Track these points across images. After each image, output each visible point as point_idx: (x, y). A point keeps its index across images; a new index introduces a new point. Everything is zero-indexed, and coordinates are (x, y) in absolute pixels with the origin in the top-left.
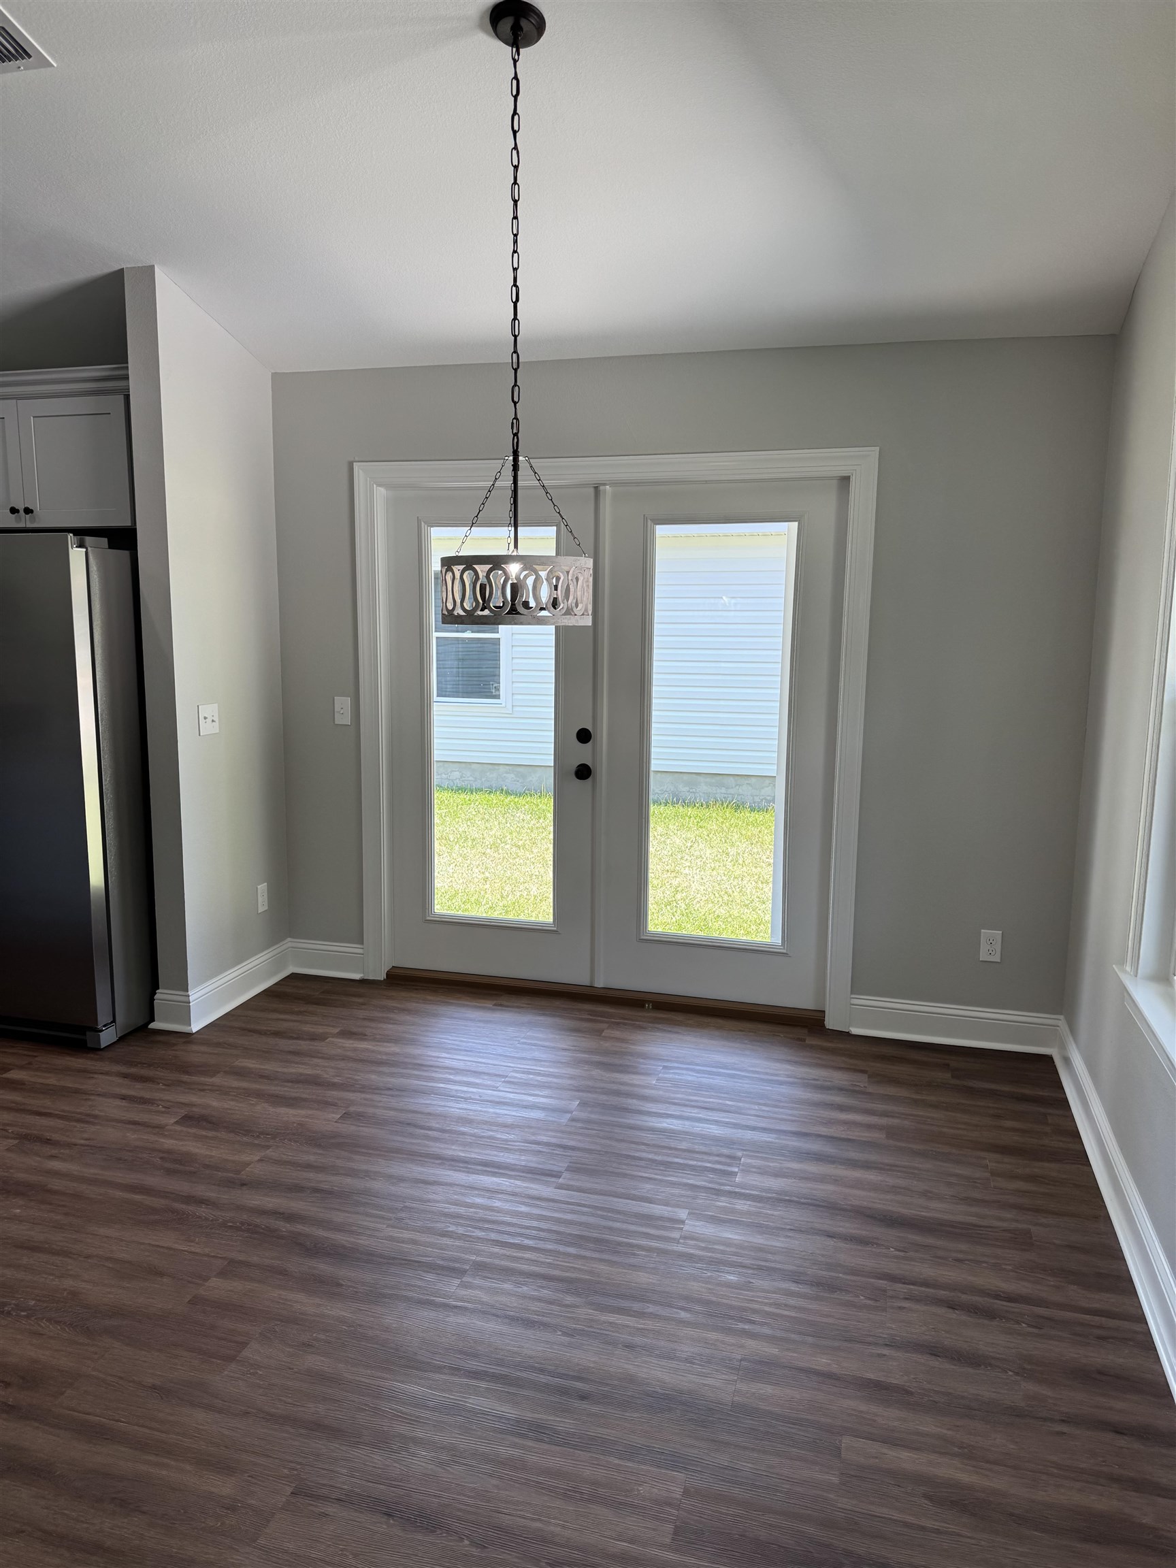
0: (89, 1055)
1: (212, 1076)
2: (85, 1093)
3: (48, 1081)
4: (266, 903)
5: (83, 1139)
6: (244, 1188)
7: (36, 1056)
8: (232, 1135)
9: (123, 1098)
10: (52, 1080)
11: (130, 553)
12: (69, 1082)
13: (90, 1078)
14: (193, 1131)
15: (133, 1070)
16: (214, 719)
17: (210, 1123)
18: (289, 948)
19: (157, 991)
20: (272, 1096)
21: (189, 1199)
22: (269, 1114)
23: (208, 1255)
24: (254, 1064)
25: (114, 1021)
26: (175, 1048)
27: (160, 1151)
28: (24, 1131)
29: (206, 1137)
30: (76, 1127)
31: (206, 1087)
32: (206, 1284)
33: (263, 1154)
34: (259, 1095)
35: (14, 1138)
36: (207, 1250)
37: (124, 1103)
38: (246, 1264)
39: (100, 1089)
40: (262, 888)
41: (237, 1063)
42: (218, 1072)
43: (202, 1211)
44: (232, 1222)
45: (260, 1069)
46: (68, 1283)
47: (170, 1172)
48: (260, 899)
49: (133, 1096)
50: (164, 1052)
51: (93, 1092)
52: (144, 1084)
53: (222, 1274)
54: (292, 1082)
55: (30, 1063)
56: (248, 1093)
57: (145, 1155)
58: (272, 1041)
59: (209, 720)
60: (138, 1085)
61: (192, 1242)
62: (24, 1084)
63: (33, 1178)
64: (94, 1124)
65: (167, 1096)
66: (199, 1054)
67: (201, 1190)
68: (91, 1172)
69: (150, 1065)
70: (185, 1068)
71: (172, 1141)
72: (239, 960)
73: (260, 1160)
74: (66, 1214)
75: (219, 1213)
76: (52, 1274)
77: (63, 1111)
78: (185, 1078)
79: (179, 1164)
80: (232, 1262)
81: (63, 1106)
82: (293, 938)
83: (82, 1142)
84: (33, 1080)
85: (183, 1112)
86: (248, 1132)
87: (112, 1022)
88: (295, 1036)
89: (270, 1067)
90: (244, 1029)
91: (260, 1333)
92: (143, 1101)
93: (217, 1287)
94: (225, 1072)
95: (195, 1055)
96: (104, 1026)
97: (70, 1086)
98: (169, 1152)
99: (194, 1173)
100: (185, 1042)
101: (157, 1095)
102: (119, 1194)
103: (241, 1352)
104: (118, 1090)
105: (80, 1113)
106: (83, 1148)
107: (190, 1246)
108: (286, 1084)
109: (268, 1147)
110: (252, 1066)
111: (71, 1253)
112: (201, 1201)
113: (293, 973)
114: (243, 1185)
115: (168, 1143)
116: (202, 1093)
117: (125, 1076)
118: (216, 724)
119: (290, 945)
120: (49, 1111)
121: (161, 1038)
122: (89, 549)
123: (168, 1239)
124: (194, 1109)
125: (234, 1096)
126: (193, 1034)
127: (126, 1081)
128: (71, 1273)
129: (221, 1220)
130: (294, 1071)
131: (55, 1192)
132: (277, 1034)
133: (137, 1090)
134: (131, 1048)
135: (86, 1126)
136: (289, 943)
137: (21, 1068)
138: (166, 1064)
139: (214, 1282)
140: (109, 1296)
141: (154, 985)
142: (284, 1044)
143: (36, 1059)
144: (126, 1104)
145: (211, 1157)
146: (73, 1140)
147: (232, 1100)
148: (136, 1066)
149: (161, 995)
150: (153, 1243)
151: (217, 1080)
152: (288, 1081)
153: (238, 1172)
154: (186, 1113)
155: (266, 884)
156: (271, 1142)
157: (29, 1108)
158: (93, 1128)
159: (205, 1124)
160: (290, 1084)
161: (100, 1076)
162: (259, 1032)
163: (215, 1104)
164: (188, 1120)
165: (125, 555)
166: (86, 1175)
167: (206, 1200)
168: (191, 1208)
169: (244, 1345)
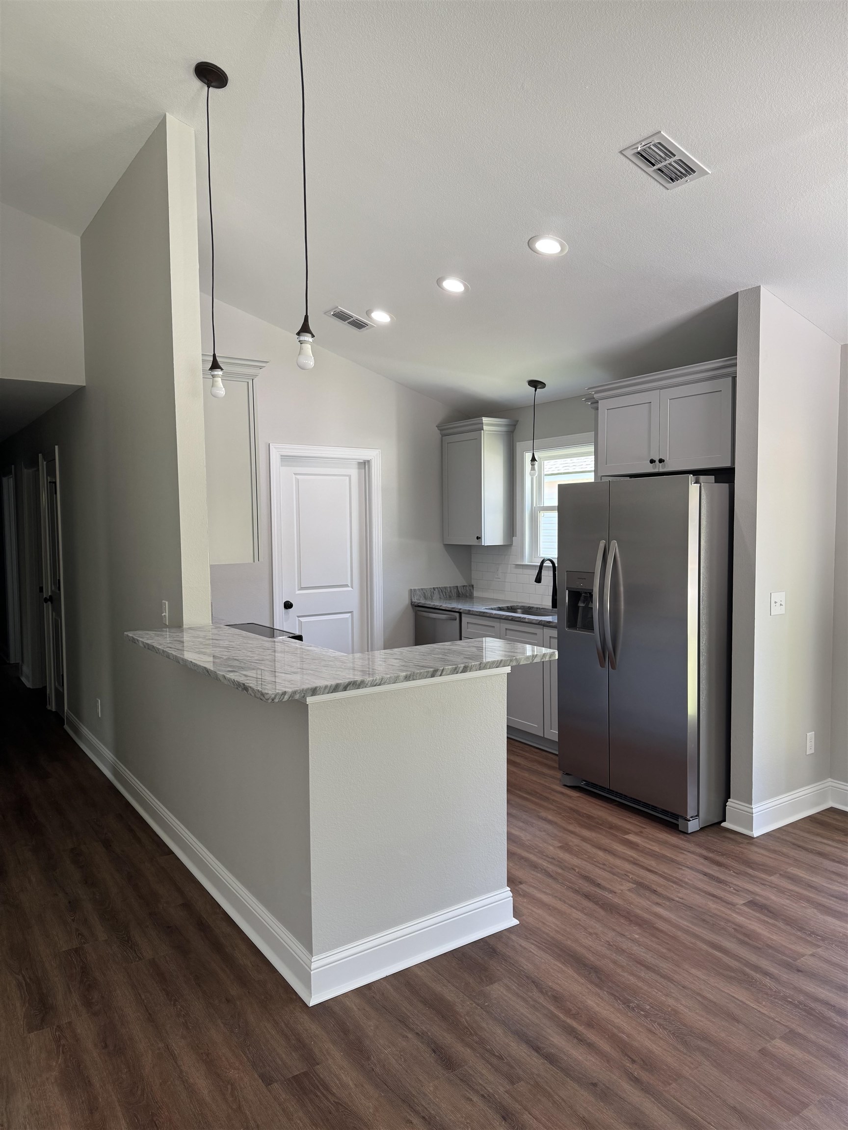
0: (680, 836)
1: (771, 875)
2: (678, 863)
3: (653, 848)
4: (813, 748)
5: (677, 897)
6: (800, 973)
7: (645, 828)
8: (789, 928)
9: (705, 874)
10: (656, 848)
11: (729, 485)
12: (668, 853)
13: (681, 853)
14: (758, 915)
15: (711, 855)
16: (782, 604)
17: (771, 912)
18: (830, 786)
19: (729, 800)
20: (820, 905)
21: (756, 968)
22: (818, 919)
23: (773, 1019)
24: (803, 874)
25: (698, 815)
26: (741, 845)
27: (733, 923)
28: (640, 880)
29: (768, 922)
30: (672, 886)
31: (767, 883)
32: (772, 1042)
33: (815, 951)
34: (808, 900)
35: (633, 883)
36: (772, 1015)
37: (705, 878)
38: (804, 1038)
39: (688, 863)
40: (811, 735)
41: (789, 870)
42: (775, 873)
43: (767, 981)
44: (791, 999)
45: (809, 880)
46: (671, 1002)
47: (742, 943)
48: (808, 744)
49: (712, 875)
50: (733, 847)
51: (684, 864)
52: (719, 868)
53: (784, 1038)
54: (836, 898)
55: (641, 832)
56: (801, 897)
57: (723, 923)
58: (819, 859)
59: (778, 604)
60: (716, 868)
61: (760, 1004)
62: (639, 846)
63: (646, 916)
64: (686, 889)
65: (735, 881)
66: (760, 856)
67: (764, 964)
68: (684, 923)
69: (723, 855)
70: (749, 863)
71: (742, 918)
72: (790, 788)
73: (813, 955)
74: (669, 950)
75: (781, 988)
76: (662, 992)
77: (664, 873)
78: (750, 871)
79: (747, 938)
80: (792, 1031)
81: (664, 868)
82: (834, 779)
83: (677, 899)
84: (643, 844)
85: (750, 898)
86: (801, 929)
87: (696, 816)
88: (837, 860)
89: (817, 880)
90: (794, 844)
91: (819, 1101)
92: (719, 881)
93: (780, 1047)
94: (780, 874)
95: (756, 855)
96: (691, 817)
97: (668, 855)
98: (741, 926)
99: (760, 948)
100: (748, 843)
101: (729, 879)
102: (705, 947)
103: (803, 1110)
104: (701, 867)
105: (676, 878)
106: (678, 904)
107: (758, 1006)
108: (833, 898)
109: (819, 946)
110: (801, 875)
111: (672, 980)
112: (766, 974)
113: (832, 808)
114: (799, 971)
115: (740, 919)
116: (763, 887)
117: (706, 858)
118: (783, 607)
119: (830, 784)
120: (654, 869)
121: (732, 836)
122: (702, 484)
123: (741, 995)
124: (757, 898)
125: (789, 896)
126: (753, 838)
127: (706, 862)
128: (673, 995)
129: (782, 994)
130: (837, 888)
131: (661, 931)
132: (821, 854)
133: (714, 871)
134: (709, 838)
135: (680, 888)
136: (829, 782)
137: (636, 834)
138: (736, 857)
139: (778, 1042)
140: (699, 1022)
141: (728, 796)
142: (827, 864)
143: (646, 830)
144: (708, 880)
145: (772, 940)
146: (672, 896)
147: (787, 899)
148: (713, 852)
149: (732, 804)
150: (731, 994)
151: (774, 879)
152: (832, 896)
153: (795, 960)
154: (752, 899)
155: (814, 732)
156: (821, 943)
157: (642, 864)
158: (685, 891)
159: (766, 912)
160: (835, 899)
161: (689, 854)
162: (806, 849)
163: (773, 898)
164: (752, 904)
165: (725, 486)
166: (681, 925)
167: (770, 974)
168: (758, 976)
169: (805, 1105)
